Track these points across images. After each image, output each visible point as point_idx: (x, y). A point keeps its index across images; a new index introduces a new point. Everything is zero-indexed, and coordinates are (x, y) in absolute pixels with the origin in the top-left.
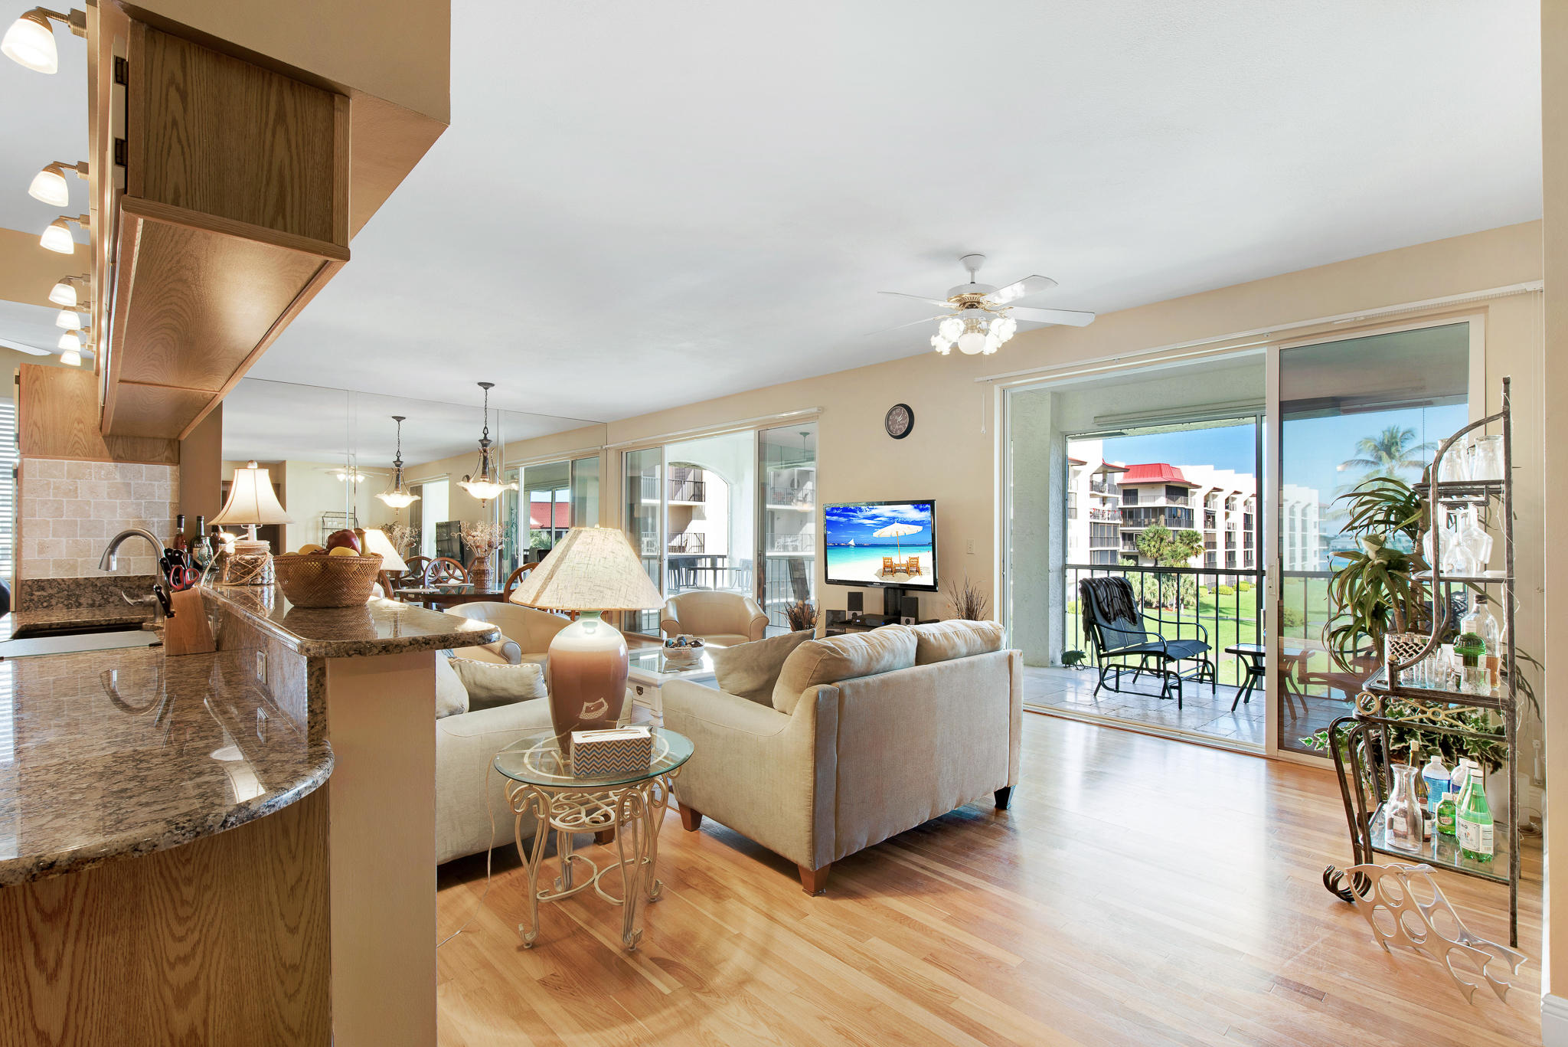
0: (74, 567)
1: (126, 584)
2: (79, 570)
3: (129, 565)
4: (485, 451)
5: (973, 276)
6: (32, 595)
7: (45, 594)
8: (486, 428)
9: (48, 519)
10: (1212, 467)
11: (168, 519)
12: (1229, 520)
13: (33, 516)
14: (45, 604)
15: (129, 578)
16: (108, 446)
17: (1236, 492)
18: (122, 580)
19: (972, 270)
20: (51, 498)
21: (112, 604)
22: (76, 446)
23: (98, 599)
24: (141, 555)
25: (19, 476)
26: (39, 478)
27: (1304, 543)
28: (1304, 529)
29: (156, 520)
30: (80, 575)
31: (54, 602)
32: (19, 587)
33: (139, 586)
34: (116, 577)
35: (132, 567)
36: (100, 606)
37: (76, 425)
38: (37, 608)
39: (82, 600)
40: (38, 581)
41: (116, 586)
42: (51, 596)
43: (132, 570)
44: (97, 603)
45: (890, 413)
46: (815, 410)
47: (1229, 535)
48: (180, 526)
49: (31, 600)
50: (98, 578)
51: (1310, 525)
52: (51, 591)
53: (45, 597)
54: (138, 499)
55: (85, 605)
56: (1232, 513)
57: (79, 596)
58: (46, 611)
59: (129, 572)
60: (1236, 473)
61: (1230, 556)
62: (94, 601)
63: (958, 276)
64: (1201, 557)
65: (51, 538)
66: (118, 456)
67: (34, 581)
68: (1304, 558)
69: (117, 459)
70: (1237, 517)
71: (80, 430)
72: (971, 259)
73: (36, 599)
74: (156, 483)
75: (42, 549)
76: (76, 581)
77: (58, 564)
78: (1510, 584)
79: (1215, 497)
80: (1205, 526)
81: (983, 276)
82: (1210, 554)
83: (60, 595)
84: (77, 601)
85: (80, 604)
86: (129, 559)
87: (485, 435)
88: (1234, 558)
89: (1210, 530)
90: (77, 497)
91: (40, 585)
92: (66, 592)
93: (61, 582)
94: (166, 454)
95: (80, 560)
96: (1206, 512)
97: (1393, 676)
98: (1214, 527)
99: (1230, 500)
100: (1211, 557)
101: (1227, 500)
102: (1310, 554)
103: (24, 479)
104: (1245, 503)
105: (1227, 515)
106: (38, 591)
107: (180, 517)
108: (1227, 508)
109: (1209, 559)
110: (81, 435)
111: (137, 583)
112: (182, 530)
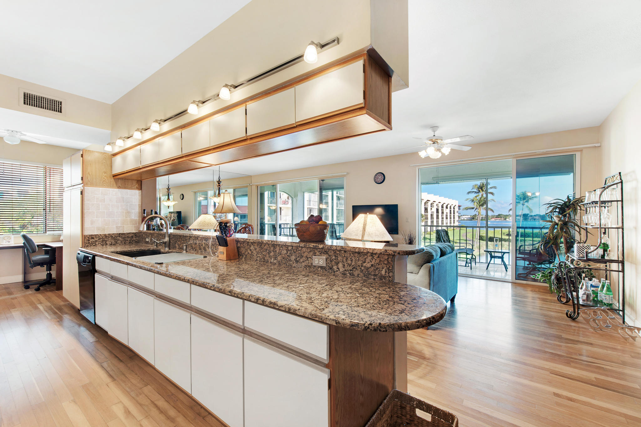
0: (104, 230)
1: (123, 236)
2: (106, 230)
3: (124, 228)
4: (219, 185)
5: (434, 133)
6: (89, 241)
7: (94, 240)
8: (219, 177)
9: (94, 211)
10: (427, 193)
11: (138, 211)
12: (432, 210)
13: (89, 209)
14: (94, 244)
15: (124, 233)
16: (115, 182)
17: (434, 202)
18: (122, 235)
19: (434, 132)
20: (95, 203)
21: (118, 244)
22: (104, 182)
23: (113, 242)
24: (128, 225)
25: (83, 193)
26: (91, 195)
27: (454, 218)
28: (454, 213)
29: (133, 211)
30: (107, 233)
31: (97, 243)
32: (83, 237)
33: (128, 237)
34: (120, 233)
35: (125, 229)
36: (114, 244)
37: (104, 174)
38: (91, 246)
39: (108, 242)
40: (91, 235)
41: (120, 237)
42: (96, 241)
43: (125, 231)
44: (113, 243)
45: (376, 175)
46: (346, 173)
47: (432, 215)
48: (144, 213)
49: (89, 243)
50: (113, 234)
51: (456, 212)
52: (96, 239)
53: (94, 242)
54: (127, 203)
55: (109, 244)
56: (433, 208)
57: (106, 241)
58: (94, 247)
59: (124, 231)
60: (434, 195)
61: (432, 222)
62: (112, 243)
63: (430, 133)
64: (424, 223)
65: (95, 218)
66: (119, 186)
67: (90, 235)
68: (454, 223)
69: (119, 187)
70: (434, 210)
71: (105, 176)
72: (434, 128)
73: (91, 242)
74: (133, 197)
75: (92, 222)
76: (105, 235)
77: (98, 229)
78: (623, 229)
79: (428, 203)
80: (425, 212)
81: (437, 133)
82: (426, 221)
83: (99, 241)
84: (105, 243)
85: (107, 244)
86: (124, 226)
87: (219, 179)
88: (433, 223)
89: (426, 214)
90: (105, 202)
91: (92, 237)
92: (102, 240)
93: (99, 235)
94: (136, 186)
95: (106, 227)
96: (425, 208)
97: (587, 256)
98: (427, 213)
99: (432, 204)
100: (426, 222)
101: (431, 204)
102: (456, 221)
103: (85, 195)
104: (437, 205)
105: (431, 209)
106: (91, 239)
107: (144, 210)
108: (431, 206)
109: (426, 223)
110: (106, 178)
111: (127, 236)
112: (145, 215)
